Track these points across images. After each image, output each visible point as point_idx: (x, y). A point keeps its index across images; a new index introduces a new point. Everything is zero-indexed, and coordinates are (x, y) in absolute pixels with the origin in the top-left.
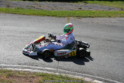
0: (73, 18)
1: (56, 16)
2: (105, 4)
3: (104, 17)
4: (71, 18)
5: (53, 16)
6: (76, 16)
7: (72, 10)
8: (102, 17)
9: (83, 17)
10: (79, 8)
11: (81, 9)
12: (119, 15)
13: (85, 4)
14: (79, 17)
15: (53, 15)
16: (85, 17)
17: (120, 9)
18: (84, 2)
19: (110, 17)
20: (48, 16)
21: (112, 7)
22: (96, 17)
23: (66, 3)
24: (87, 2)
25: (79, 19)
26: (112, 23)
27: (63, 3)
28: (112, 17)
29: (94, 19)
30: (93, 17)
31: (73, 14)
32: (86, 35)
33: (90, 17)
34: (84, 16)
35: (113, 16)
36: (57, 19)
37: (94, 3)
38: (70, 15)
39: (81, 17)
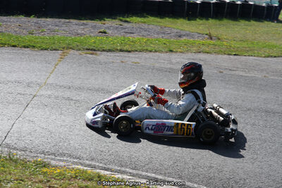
0: (77, 53)
1: (34, 47)
2: (172, 26)
3: (156, 51)
4: (72, 51)
5: (25, 47)
6: (86, 47)
7: (81, 35)
8: (151, 51)
9: (104, 50)
10: (100, 32)
11: (105, 33)
12: (195, 49)
13: (122, 23)
14: (95, 50)
15: (26, 44)
16: (109, 51)
17: (207, 36)
18: (121, 18)
19: (171, 51)
20: (14, 46)
21: (188, 32)
22: (136, 51)
23: (72, 21)
24: (128, 19)
25: (92, 54)
26: (171, 63)
27: (63, 20)
28: (176, 52)
29: (131, 55)
30: (129, 52)
31: (78, 44)
32: (97, 87)
33: (121, 51)
34: (107, 48)
35: (179, 50)
36: (35, 53)
37: (144, 23)
38: (71, 46)
39: (99, 50)
